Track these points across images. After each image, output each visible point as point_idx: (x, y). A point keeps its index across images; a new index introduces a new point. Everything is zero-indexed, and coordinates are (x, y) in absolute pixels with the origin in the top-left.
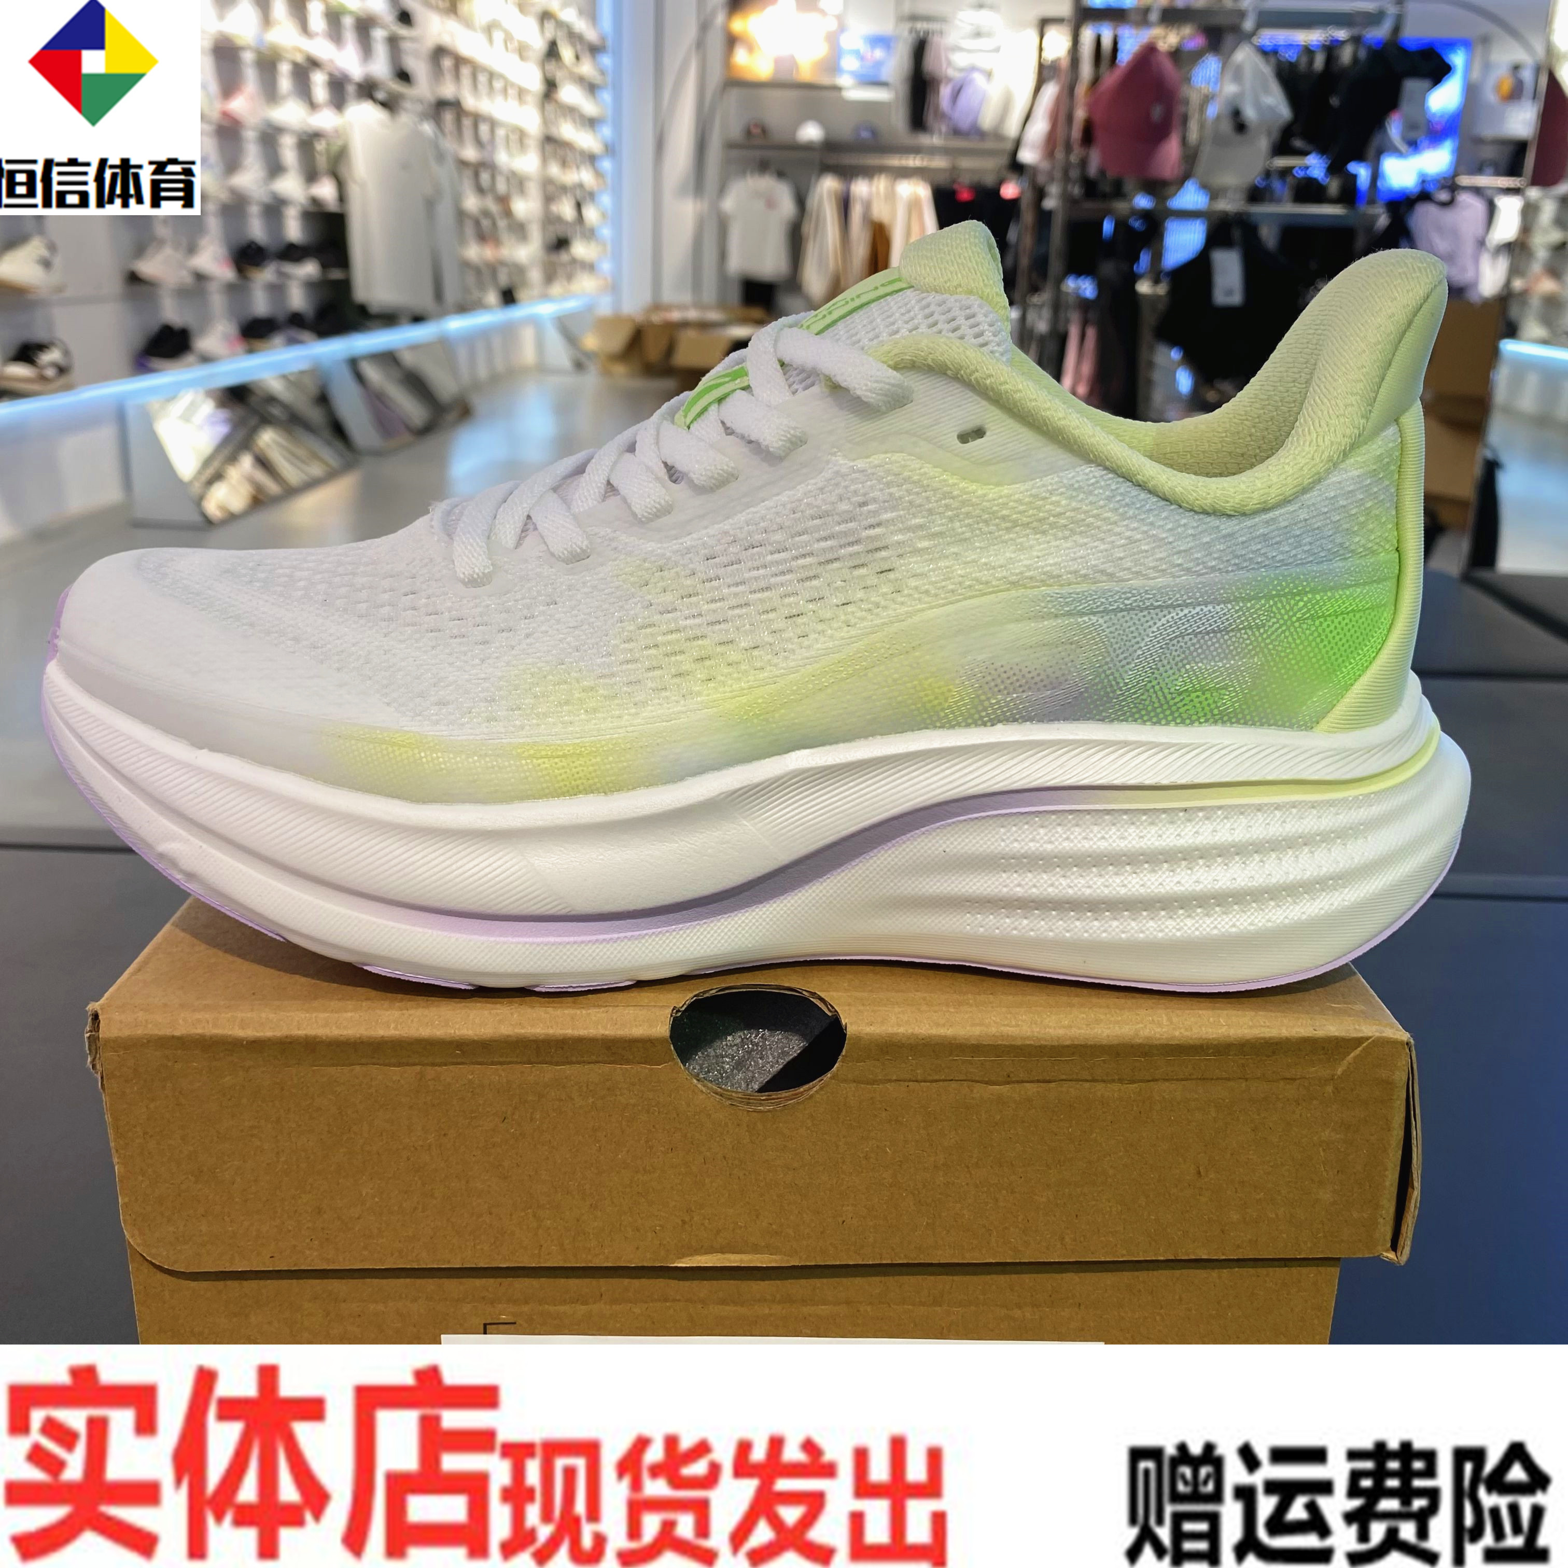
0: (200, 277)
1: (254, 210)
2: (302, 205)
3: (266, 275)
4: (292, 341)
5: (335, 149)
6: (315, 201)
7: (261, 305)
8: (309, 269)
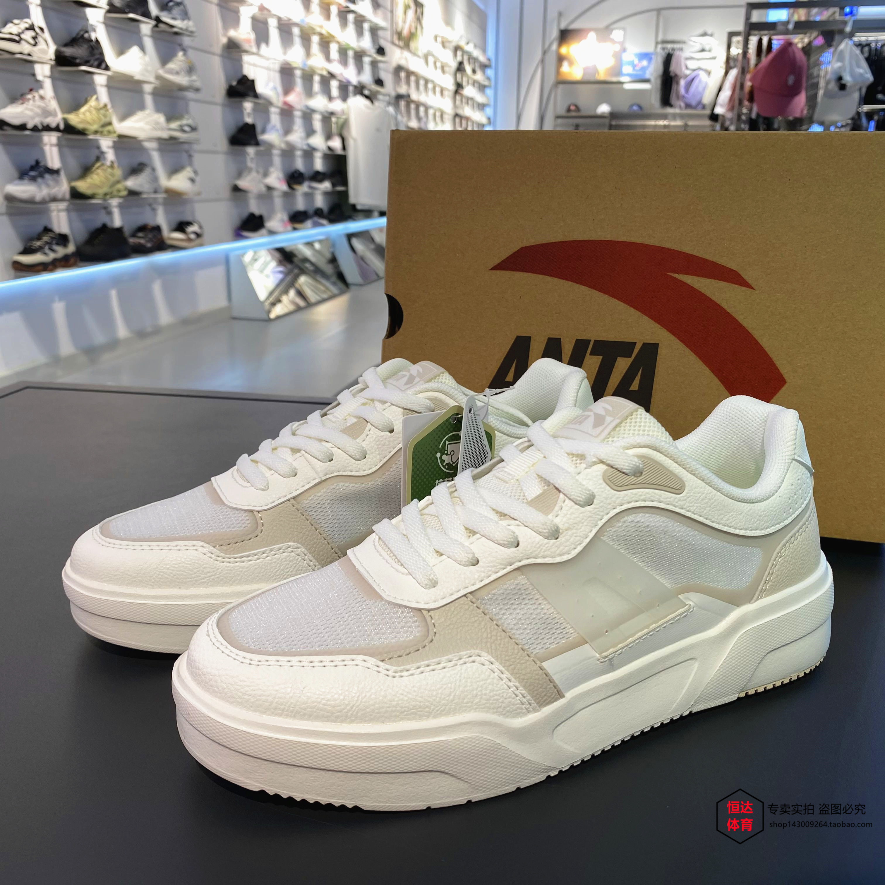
0: (270, 188)
1: (299, 153)
2: (323, 150)
3: (303, 188)
4: (316, 225)
5: (341, 121)
6: (330, 148)
7: (300, 205)
8: (326, 185)
